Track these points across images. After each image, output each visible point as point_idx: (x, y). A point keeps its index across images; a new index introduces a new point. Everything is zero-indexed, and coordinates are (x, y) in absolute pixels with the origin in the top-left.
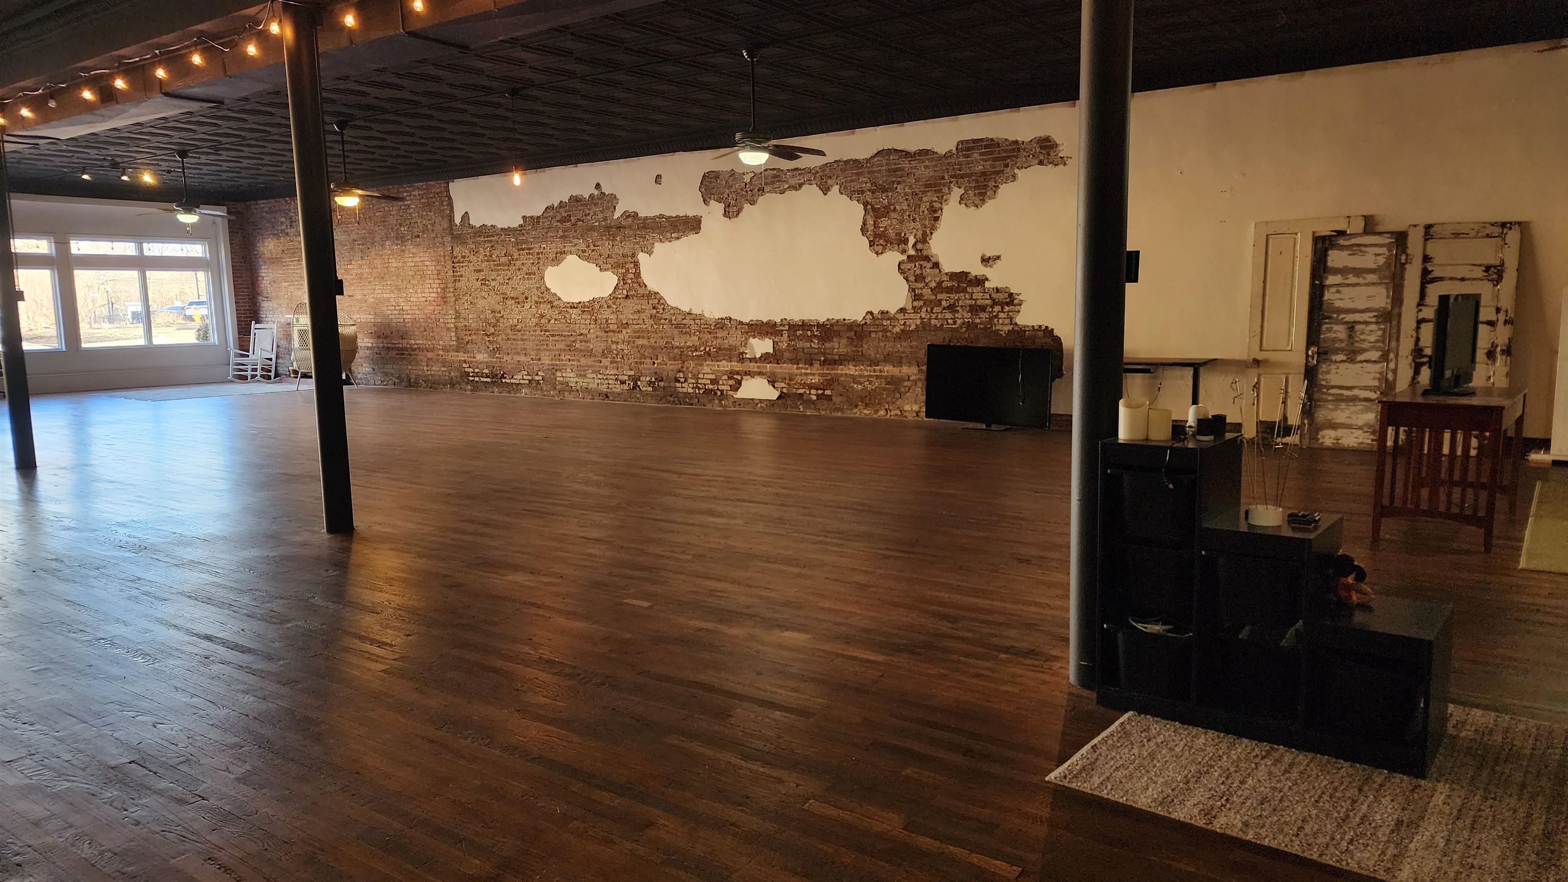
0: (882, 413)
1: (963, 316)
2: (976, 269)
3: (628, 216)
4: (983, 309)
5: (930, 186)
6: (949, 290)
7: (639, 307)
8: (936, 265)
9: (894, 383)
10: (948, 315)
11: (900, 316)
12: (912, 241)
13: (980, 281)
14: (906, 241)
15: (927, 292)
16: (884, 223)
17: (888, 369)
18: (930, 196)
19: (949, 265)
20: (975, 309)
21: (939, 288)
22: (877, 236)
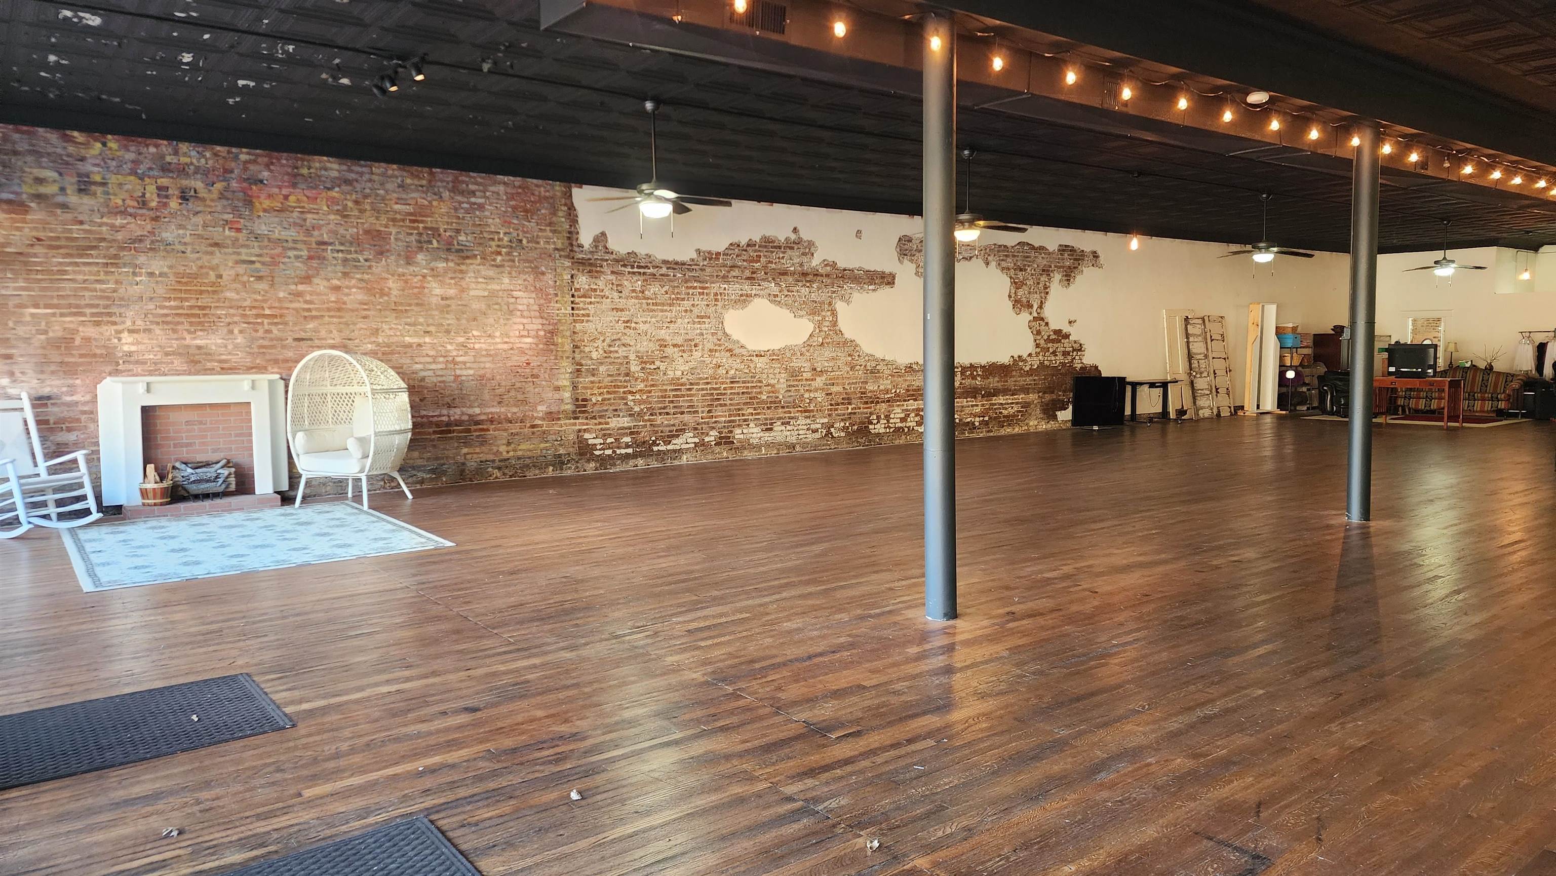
0: (1017, 429)
1: (1060, 358)
2: (1066, 329)
3: (826, 265)
4: (1068, 353)
5: (1043, 271)
6: (1053, 341)
7: (834, 354)
8: (1047, 324)
9: (1026, 405)
10: (1053, 358)
11: (1029, 359)
12: (1035, 307)
13: (1067, 336)
14: (1032, 307)
15: (1042, 342)
16: (1020, 292)
17: (1021, 397)
18: (1044, 278)
19: (1054, 326)
20: (1066, 354)
21: (1049, 340)
22: (1016, 301)
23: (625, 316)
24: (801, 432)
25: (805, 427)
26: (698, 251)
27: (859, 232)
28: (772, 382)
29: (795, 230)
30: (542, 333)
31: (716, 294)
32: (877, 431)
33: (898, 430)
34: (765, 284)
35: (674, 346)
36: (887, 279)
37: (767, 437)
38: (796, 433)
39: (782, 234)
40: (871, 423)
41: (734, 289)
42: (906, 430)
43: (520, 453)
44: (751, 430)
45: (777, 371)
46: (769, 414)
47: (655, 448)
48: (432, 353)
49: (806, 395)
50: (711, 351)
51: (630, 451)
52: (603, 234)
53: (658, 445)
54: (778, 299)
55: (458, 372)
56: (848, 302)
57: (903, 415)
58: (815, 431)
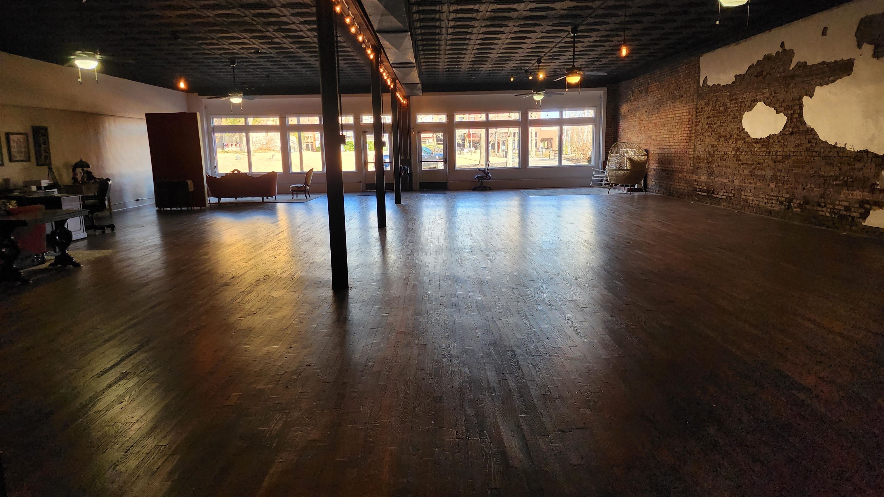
3: (800, 67)
7: (798, 142)
24: (773, 201)
25: (776, 199)
26: (736, 76)
29: (782, 45)
34: (764, 91)
36: (847, 68)
37: (756, 200)
39: (774, 50)
41: (748, 97)
47: (713, 195)
50: (736, 139)
52: (706, 77)
56: (812, 96)
58: (781, 203)
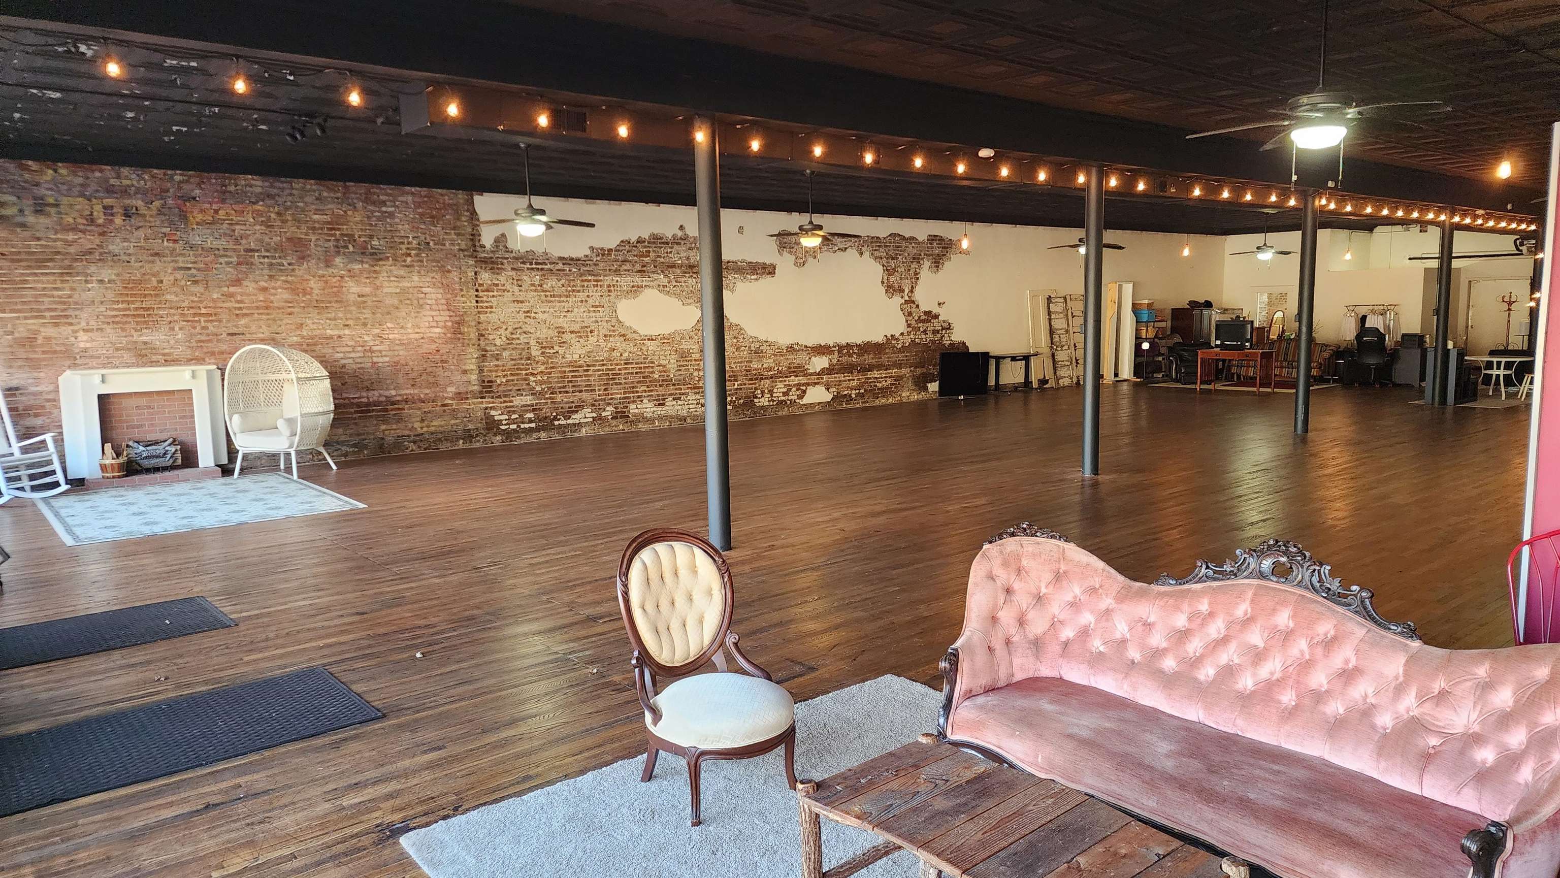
0: (890, 400)
1: (930, 335)
2: (935, 310)
4: (938, 331)
5: (914, 258)
6: (923, 321)
8: (918, 306)
9: (899, 378)
10: (924, 336)
11: (901, 338)
12: (907, 291)
13: (936, 317)
14: (903, 291)
15: (913, 322)
16: (892, 279)
17: (894, 371)
18: (914, 265)
19: (924, 308)
20: (935, 332)
21: (919, 320)
22: (888, 286)
23: (525, 307)
24: (691, 406)
25: (695, 402)
26: (592, 248)
27: (741, 228)
28: (663, 362)
29: (681, 228)
30: (450, 324)
31: (609, 286)
32: (761, 404)
33: (781, 402)
34: (655, 276)
35: (572, 332)
36: (769, 270)
37: (660, 411)
38: (687, 407)
39: (669, 231)
40: (756, 397)
41: (625, 281)
42: (788, 402)
43: (433, 429)
44: (645, 406)
45: (668, 353)
46: (661, 390)
47: (556, 423)
48: (350, 343)
49: (696, 374)
50: (605, 336)
51: (533, 425)
52: (503, 235)
53: (559, 420)
54: (668, 289)
55: (375, 360)
56: (732, 291)
57: (785, 390)
